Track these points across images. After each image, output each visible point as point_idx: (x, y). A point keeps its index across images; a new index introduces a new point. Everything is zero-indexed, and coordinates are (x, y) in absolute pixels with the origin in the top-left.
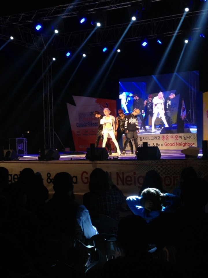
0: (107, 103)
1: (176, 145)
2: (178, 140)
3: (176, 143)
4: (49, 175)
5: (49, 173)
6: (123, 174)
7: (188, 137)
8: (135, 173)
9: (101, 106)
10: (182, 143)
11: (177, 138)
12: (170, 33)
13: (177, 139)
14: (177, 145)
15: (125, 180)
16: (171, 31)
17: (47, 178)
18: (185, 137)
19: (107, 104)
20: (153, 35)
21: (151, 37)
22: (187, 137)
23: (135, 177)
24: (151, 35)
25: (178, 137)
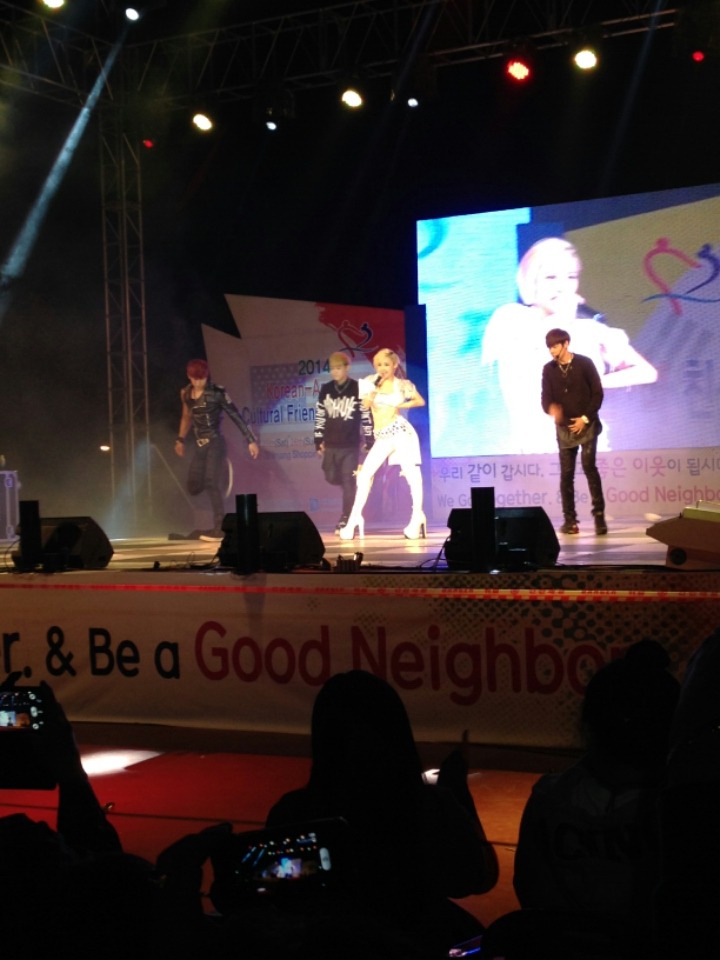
0: (365, 325)
1: (657, 499)
2: (662, 475)
3: (657, 490)
4: (55, 638)
5: (55, 630)
6: (382, 632)
7: (706, 465)
8: (434, 632)
9: (344, 335)
10: (682, 490)
11: (661, 470)
12: (626, 20)
13: (658, 472)
14: (660, 497)
15: (389, 663)
16: (634, 15)
17: (47, 648)
18: (691, 466)
19: (365, 328)
20: (554, 32)
21: (550, 40)
22: (702, 464)
23: (434, 650)
24: (548, 34)
25: (665, 463)
